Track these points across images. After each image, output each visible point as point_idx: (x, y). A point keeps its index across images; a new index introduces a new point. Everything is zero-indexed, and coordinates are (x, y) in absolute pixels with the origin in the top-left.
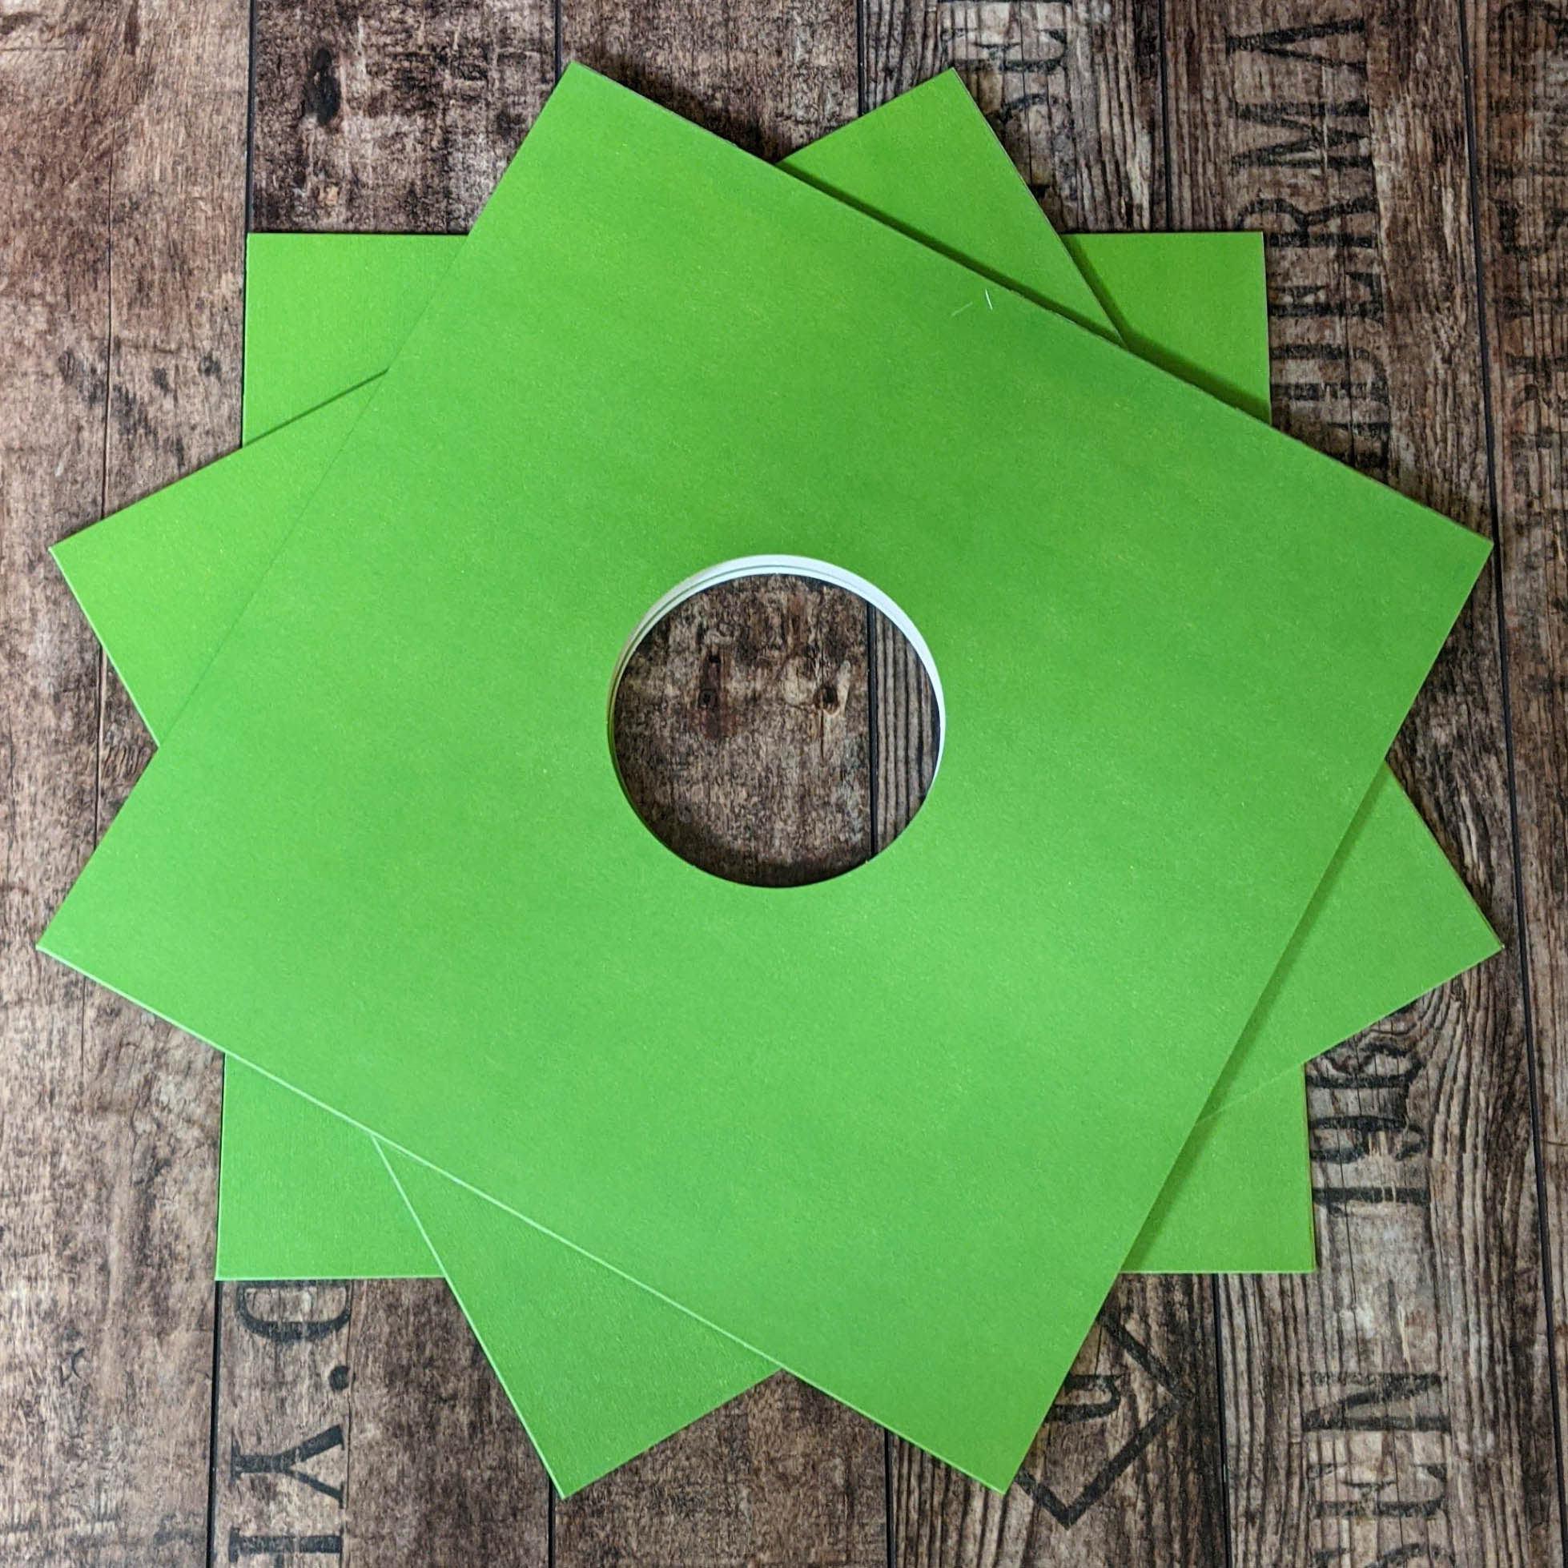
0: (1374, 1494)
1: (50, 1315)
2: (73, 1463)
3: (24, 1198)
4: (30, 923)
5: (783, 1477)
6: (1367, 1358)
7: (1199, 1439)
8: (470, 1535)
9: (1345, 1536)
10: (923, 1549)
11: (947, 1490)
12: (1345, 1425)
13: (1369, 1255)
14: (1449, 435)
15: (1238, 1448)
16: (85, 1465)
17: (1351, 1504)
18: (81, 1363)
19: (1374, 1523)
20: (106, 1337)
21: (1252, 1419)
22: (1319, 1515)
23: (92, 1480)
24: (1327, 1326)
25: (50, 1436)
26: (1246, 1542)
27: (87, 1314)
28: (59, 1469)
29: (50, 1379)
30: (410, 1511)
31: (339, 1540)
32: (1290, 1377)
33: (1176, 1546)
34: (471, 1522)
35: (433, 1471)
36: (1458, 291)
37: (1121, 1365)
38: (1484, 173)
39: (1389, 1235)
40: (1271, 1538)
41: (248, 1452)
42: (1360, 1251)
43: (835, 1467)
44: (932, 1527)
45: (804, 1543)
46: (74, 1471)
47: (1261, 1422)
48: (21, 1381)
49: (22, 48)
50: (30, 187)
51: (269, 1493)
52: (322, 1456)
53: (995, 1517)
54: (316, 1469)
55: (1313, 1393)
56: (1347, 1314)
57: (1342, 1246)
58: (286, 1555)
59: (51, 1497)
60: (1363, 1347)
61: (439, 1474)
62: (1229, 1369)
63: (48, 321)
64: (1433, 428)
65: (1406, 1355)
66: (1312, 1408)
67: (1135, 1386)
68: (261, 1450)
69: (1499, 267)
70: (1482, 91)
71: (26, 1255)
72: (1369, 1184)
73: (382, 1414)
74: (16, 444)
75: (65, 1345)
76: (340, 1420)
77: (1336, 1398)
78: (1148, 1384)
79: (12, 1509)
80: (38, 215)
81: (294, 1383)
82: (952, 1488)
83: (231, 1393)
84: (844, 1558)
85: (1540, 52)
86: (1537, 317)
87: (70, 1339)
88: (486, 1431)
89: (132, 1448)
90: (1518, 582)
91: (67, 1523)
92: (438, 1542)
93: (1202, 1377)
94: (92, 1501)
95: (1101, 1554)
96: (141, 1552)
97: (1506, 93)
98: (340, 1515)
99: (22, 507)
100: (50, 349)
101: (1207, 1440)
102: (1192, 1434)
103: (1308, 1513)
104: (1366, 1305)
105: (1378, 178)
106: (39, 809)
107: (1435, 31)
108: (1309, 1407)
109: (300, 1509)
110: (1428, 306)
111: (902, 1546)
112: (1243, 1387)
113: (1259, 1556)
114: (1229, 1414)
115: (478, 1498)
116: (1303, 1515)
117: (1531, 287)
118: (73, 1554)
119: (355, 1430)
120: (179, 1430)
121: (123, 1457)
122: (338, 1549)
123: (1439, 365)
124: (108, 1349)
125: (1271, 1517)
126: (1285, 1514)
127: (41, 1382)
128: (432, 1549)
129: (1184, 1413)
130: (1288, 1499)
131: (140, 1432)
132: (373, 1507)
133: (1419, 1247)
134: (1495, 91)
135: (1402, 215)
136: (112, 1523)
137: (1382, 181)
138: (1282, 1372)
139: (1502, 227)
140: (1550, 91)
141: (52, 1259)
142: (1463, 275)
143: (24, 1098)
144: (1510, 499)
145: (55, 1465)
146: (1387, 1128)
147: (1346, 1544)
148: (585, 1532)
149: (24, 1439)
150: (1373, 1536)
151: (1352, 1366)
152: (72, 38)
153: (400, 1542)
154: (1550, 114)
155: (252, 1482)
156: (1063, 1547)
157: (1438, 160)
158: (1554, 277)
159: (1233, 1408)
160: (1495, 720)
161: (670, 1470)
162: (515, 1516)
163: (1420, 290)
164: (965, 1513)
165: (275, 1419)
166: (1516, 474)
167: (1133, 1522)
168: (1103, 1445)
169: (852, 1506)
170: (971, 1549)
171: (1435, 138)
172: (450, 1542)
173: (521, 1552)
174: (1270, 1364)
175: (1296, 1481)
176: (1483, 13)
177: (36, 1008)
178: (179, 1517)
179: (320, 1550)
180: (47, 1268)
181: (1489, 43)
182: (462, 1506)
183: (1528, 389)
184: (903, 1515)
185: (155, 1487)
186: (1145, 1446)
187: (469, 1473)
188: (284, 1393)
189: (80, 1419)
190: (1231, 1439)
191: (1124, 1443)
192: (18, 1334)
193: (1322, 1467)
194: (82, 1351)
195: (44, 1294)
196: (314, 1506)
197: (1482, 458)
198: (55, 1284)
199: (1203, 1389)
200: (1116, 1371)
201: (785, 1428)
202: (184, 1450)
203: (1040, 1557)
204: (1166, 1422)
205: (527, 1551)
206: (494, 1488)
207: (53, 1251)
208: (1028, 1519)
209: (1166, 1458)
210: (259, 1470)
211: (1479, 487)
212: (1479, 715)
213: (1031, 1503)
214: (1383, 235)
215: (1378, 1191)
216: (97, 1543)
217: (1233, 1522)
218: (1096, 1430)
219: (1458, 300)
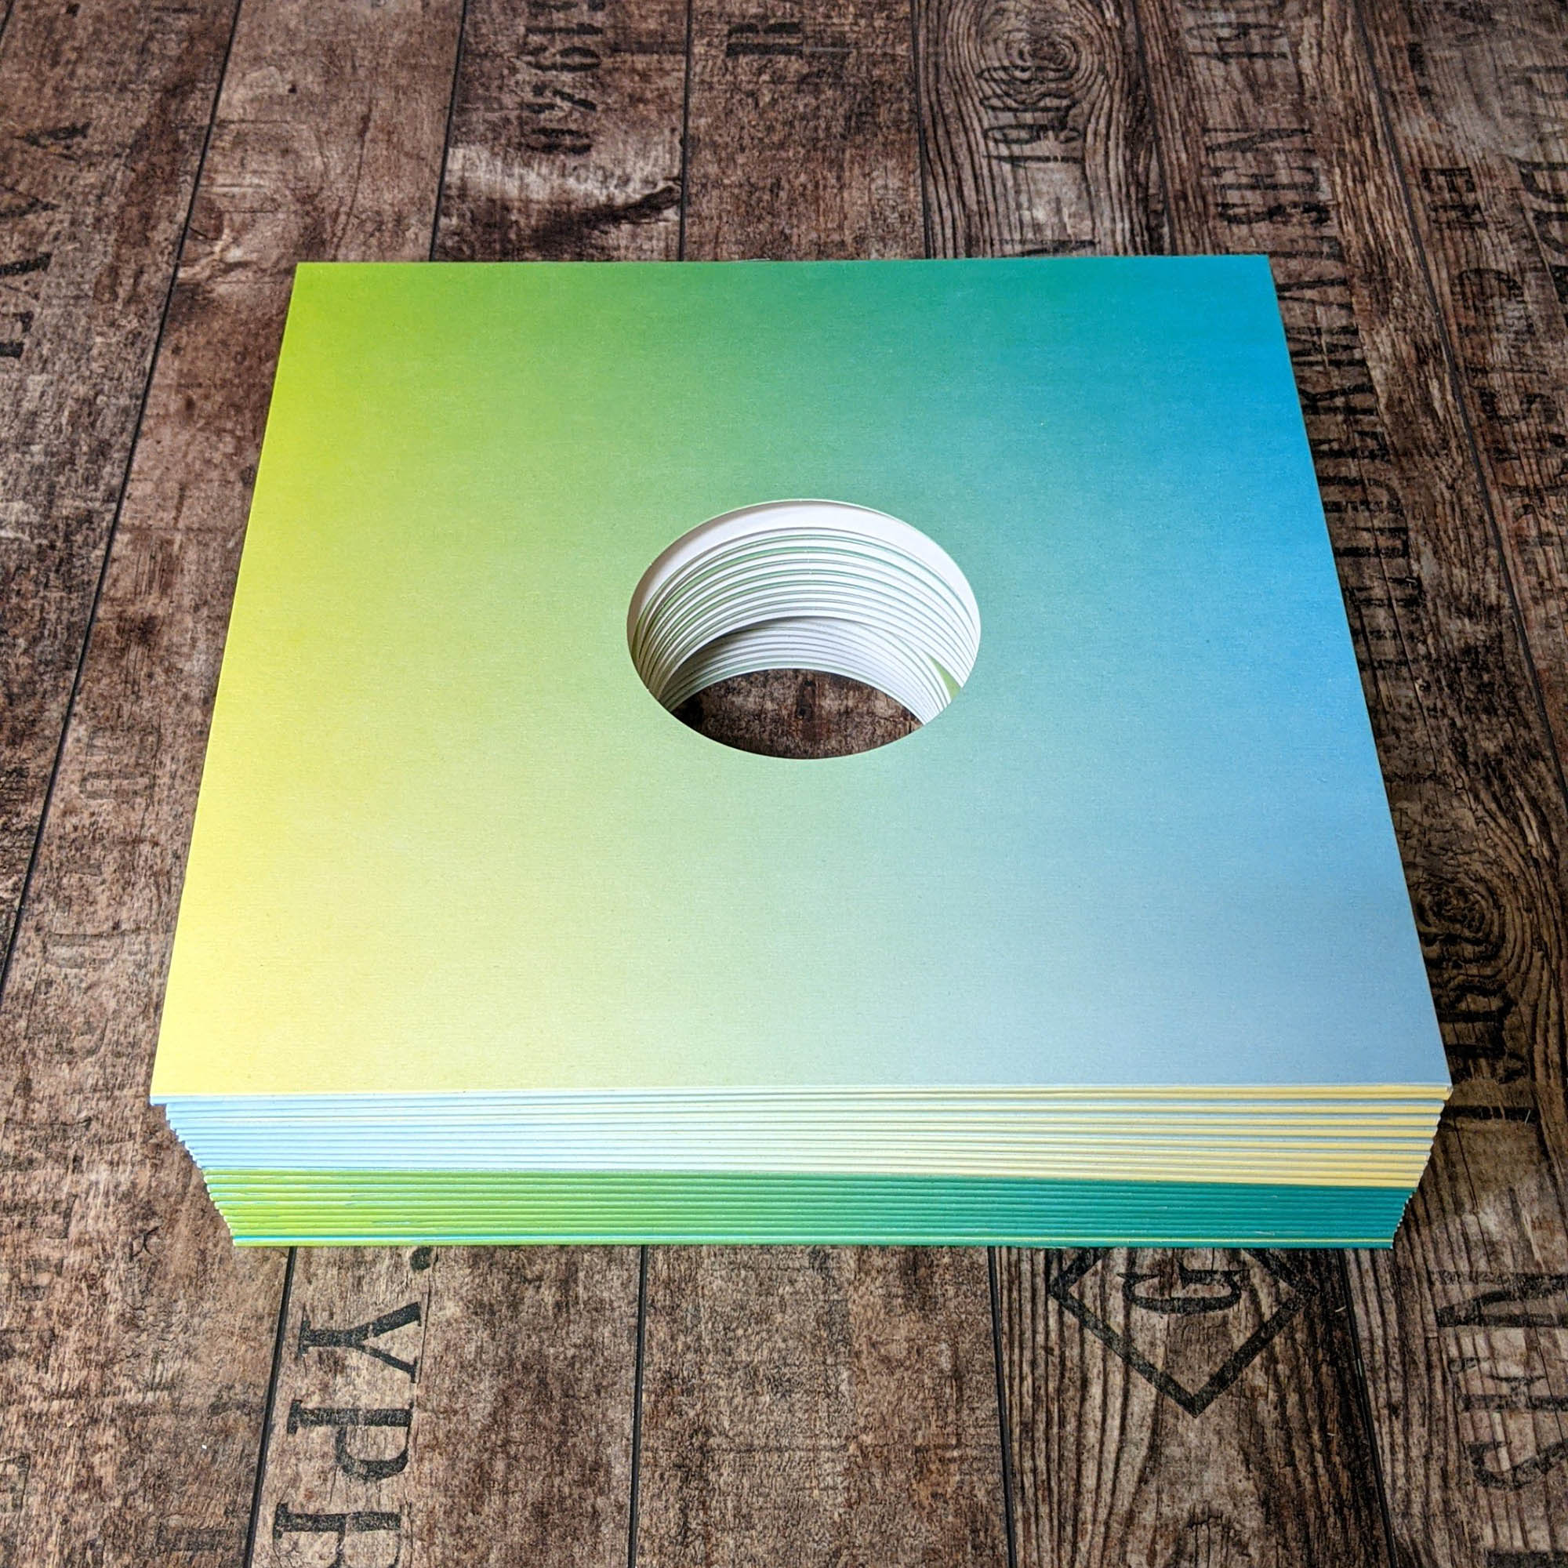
0: (1524, 1389)
1: (127, 1196)
2: (132, 1334)
3: (117, 1093)
4: (155, 868)
5: (886, 1360)
6: (1497, 1259)
7: (1329, 1332)
8: (549, 1410)
9: (1499, 1430)
10: (1040, 1434)
11: (1062, 1376)
12: (1482, 1321)
13: (1485, 1166)
14: (1461, 537)
15: (1372, 1342)
16: (144, 1336)
17: (1500, 1397)
18: (154, 1239)
19: (1529, 1416)
20: (183, 1217)
21: (1382, 1314)
22: (1467, 1408)
23: (150, 1352)
24: (1451, 1228)
25: (112, 1307)
26: (1392, 1434)
27: (166, 1196)
28: (116, 1339)
29: (119, 1255)
30: (486, 1388)
31: (408, 1414)
32: (1418, 1274)
33: (1316, 1437)
34: (552, 1398)
35: (514, 1348)
36: (1453, 444)
37: (1239, 1262)
38: (1462, 370)
39: (1502, 1148)
40: (1418, 1431)
41: (318, 1326)
42: (1476, 1162)
43: (942, 1351)
44: (1048, 1412)
45: (911, 1426)
46: (132, 1342)
47: (1392, 1317)
48: (89, 1255)
49: (239, 281)
50: (233, 364)
51: (338, 1366)
52: (396, 1331)
53: (1116, 1404)
54: (390, 1344)
55: (1444, 1290)
56: (1470, 1218)
57: (1454, 1157)
58: (349, 1428)
59: (103, 1367)
60: (1492, 1250)
61: (519, 1350)
62: (1353, 1267)
63: (236, 448)
64: (1445, 532)
65: (1538, 1256)
66: (1445, 1304)
67: (1256, 1281)
68: (333, 1325)
69: (1485, 428)
70: (1452, 321)
71: (111, 1142)
72: (1476, 1104)
73: (463, 1292)
74: (196, 526)
75: (139, 1224)
76: (418, 1298)
77: (1470, 1296)
78: (1268, 1279)
79: (61, 1377)
80: (237, 381)
81: (374, 1262)
82: (1067, 1375)
83: (306, 1271)
84: (954, 1442)
85: (1496, 299)
86: (1525, 461)
87: (145, 1218)
88: (572, 1311)
89: (196, 1320)
90: (1541, 637)
91: (117, 1391)
92: (514, 1418)
93: (1325, 1274)
94: (147, 1370)
95: (1234, 1442)
96: (193, 1422)
97: (1472, 323)
98: (411, 1389)
99: (194, 568)
100: (234, 465)
101: (1338, 1333)
102: (1320, 1330)
103: (1455, 1407)
104: (1488, 1210)
105: (1373, 373)
106: (178, 781)
107: (1407, 285)
108: (1442, 1304)
109: (369, 1383)
110: (1428, 453)
111: (1017, 1431)
112: (1370, 1284)
113: (1407, 1449)
114: (1359, 1310)
115: (560, 1376)
116: (1450, 1408)
117: (1515, 441)
118: (119, 1423)
119: (433, 1307)
120: (248, 1306)
121: (185, 1330)
122: (407, 1424)
123: (1445, 490)
124: (183, 1228)
125: (1416, 1410)
126: (1431, 1406)
127: (109, 1257)
128: (508, 1425)
129: (1309, 1307)
130: (1431, 1392)
131: (207, 1305)
132: (447, 1381)
133: (1535, 1159)
134: (1463, 322)
135: (1397, 395)
136: (166, 1393)
137: (1377, 375)
138: (1409, 1269)
139: (1484, 403)
140: (1510, 322)
141: (137, 1146)
142: (1456, 434)
143: (130, 1009)
144: (1523, 580)
145: (113, 1335)
146: (1487, 1058)
147: (1500, 1437)
148: (673, 1410)
149: (84, 1310)
150: (1529, 1430)
151: (1482, 1265)
152: (279, 278)
153: (474, 1417)
154: (1512, 336)
155: (320, 1355)
156: (1192, 1435)
157: (1422, 362)
158: (1534, 435)
159: (1362, 1305)
160: (1537, 733)
161: (765, 1352)
162: (598, 1393)
163: (1420, 443)
164: (1083, 1400)
165: (350, 1296)
166: (1525, 563)
167: (1266, 1411)
168: (1226, 1336)
169: (960, 1389)
170: (1092, 1435)
171: (1418, 349)
172: (528, 1417)
173: (603, 1428)
174: (1395, 1263)
175: (1438, 1374)
176: (1444, 274)
177: (152, 936)
178: (238, 1387)
179: (386, 1423)
180: (130, 1154)
181: (1452, 293)
182: (543, 1383)
183: (1525, 507)
184: (1016, 1399)
185: (215, 1359)
186: (1272, 1337)
187: (552, 1350)
188: (362, 1272)
189: (146, 1292)
190: (1364, 1333)
191: (1248, 1335)
192: (93, 1213)
193: (1464, 1362)
194: (156, 1229)
195: (124, 1177)
196: (384, 1379)
197: (1493, 552)
198: (137, 1168)
199: (1328, 1286)
200: (1234, 1267)
201: (887, 1313)
202: (252, 1324)
203: (1168, 1445)
204: (1292, 1316)
205: (610, 1429)
206: (577, 1365)
207: (139, 1140)
208: (1151, 1406)
209: (1296, 1351)
210: (329, 1343)
211: (1494, 571)
212: (1522, 731)
213: (1154, 1391)
214: (1382, 407)
215: (1486, 1110)
216: (146, 1411)
217: (1375, 1413)
218: (1218, 1321)
219: (1454, 450)
